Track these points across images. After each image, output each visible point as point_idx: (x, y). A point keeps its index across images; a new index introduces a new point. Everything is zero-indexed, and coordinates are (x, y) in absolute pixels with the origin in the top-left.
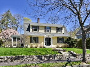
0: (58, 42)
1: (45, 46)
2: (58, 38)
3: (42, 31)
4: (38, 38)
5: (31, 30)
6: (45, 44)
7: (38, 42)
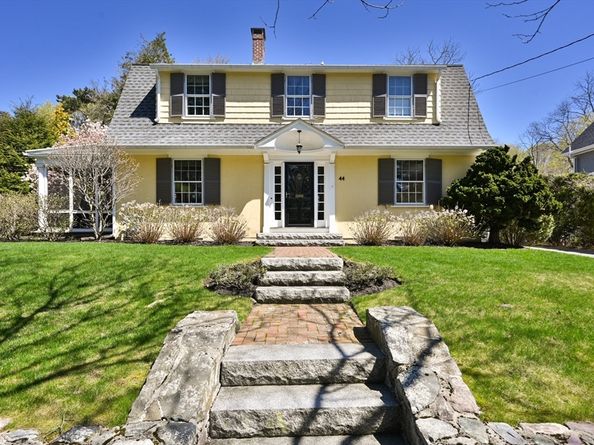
0: (385, 198)
1: (273, 226)
2: (385, 165)
3: (247, 111)
4: (214, 164)
5: (163, 107)
6: (270, 211)
7: (214, 199)
